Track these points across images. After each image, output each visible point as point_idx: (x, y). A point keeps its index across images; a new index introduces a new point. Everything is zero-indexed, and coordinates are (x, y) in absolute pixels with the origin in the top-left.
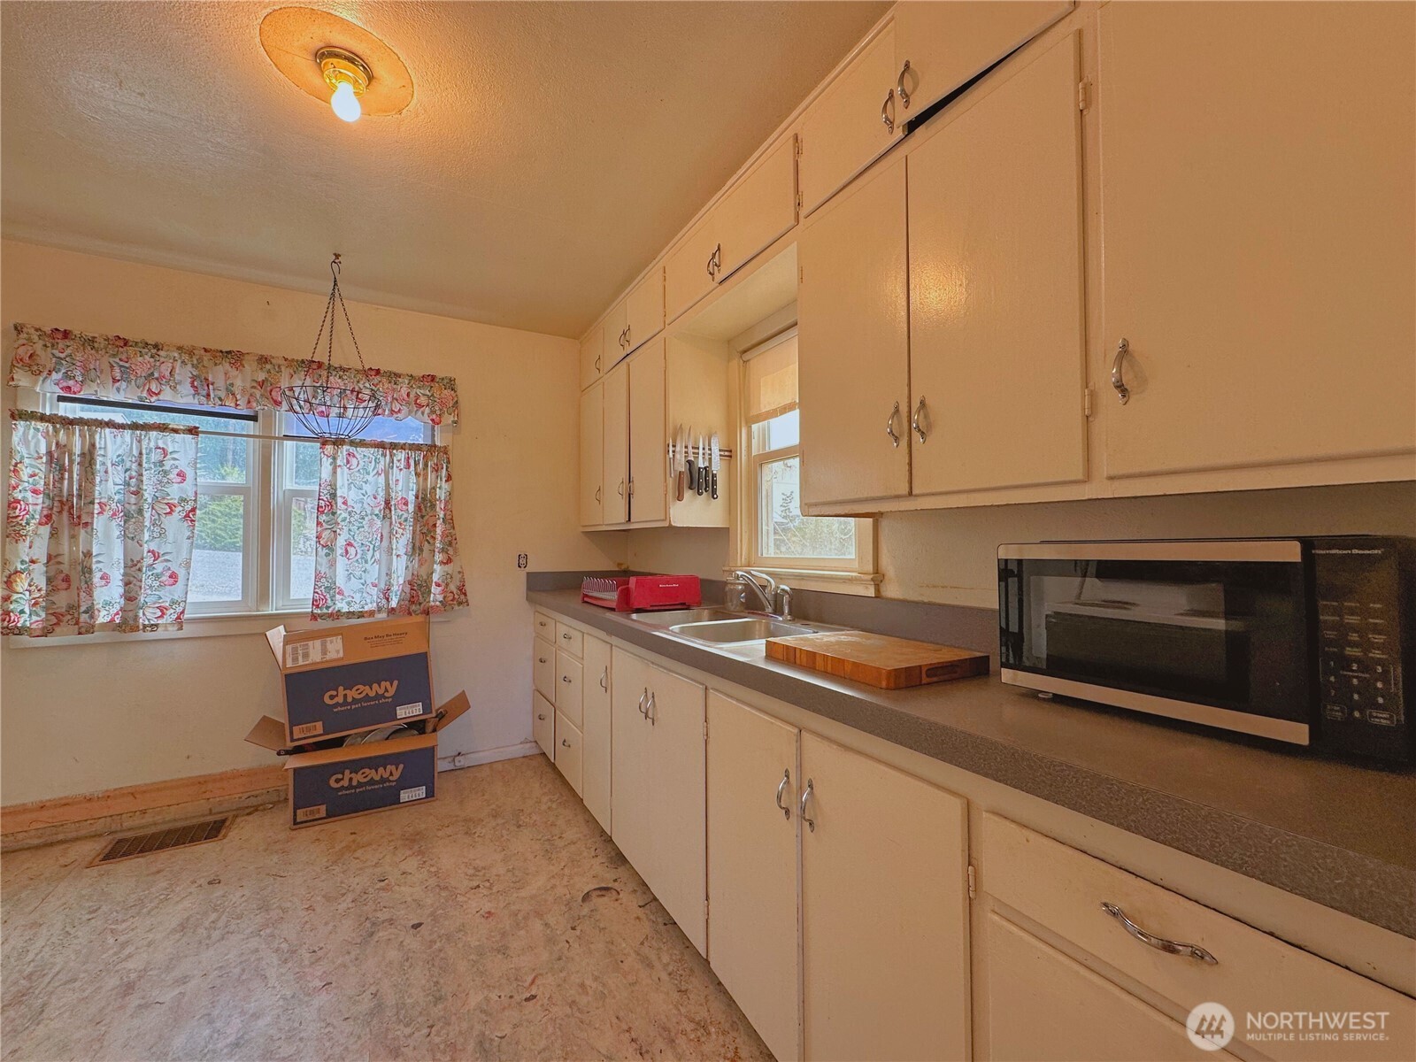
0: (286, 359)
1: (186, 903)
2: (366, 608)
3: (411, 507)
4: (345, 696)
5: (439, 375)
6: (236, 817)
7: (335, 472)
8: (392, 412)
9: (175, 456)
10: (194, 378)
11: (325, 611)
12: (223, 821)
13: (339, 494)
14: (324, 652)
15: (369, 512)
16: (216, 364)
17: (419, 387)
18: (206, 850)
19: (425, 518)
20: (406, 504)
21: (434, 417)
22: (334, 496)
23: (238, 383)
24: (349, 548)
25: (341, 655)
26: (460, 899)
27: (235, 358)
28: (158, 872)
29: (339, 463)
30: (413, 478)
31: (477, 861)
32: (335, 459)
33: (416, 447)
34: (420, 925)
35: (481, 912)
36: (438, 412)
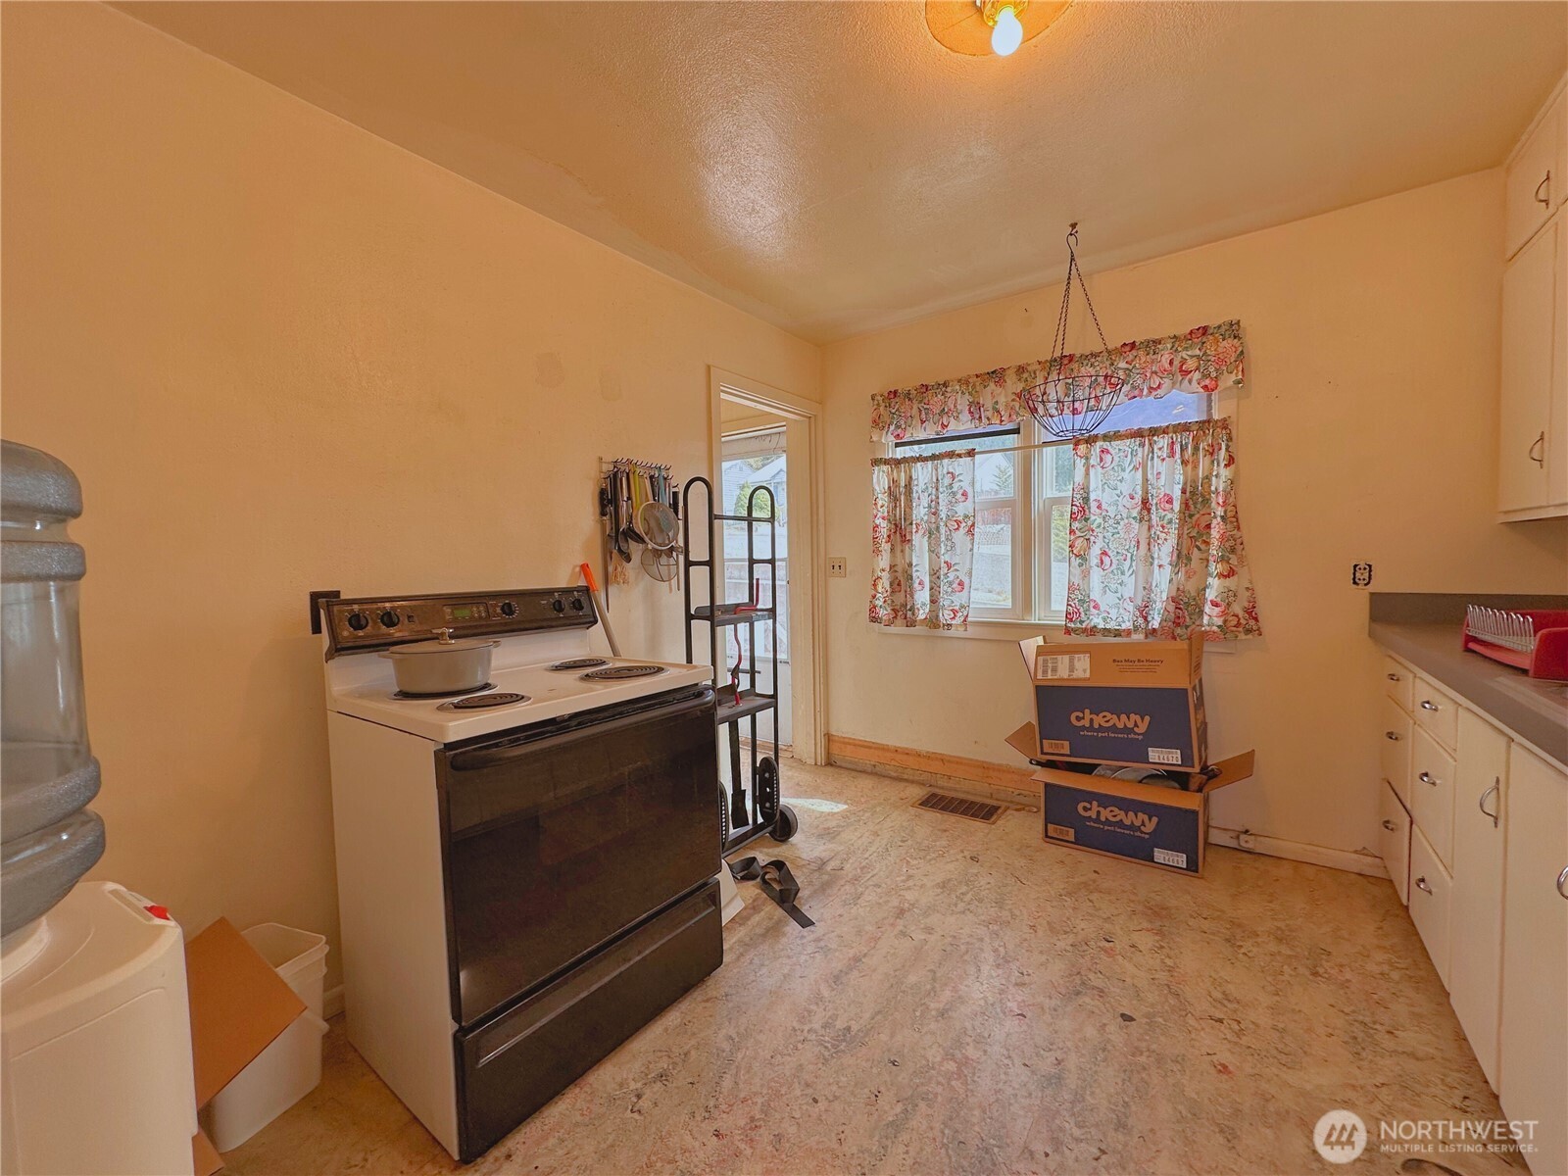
0: (1040, 363)
1: (951, 866)
2: (1124, 627)
3: (1177, 506)
4: (1092, 720)
5: (1213, 323)
6: (1008, 808)
7: (1087, 474)
8: (1151, 389)
9: (960, 478)
10: (971, 404)
11: (1079, 625)
12: (995, 809)
13: (1092, 497)
14: (1072, 669)
15: (1124, 516)
16: (985, 387)
17: (1186, 349)
18: (978, 825)
19: (1194, 518)
20: (1170, 501)
21: (1207, 382)
22: (1086, 499)
23: (1002, 400)
24: (1104, 557)
25: (1088, 675)
26: (1191, 1021)
27: (997, 376)
28: (945, 831)
29: (1092, 462)
30: (1179, 467)
31: (1230, 986)
32: (1087, 459)
33: (1185, 428)
34: (1130, 1019)
35: (1215, 1058)
36: (1214, 375)
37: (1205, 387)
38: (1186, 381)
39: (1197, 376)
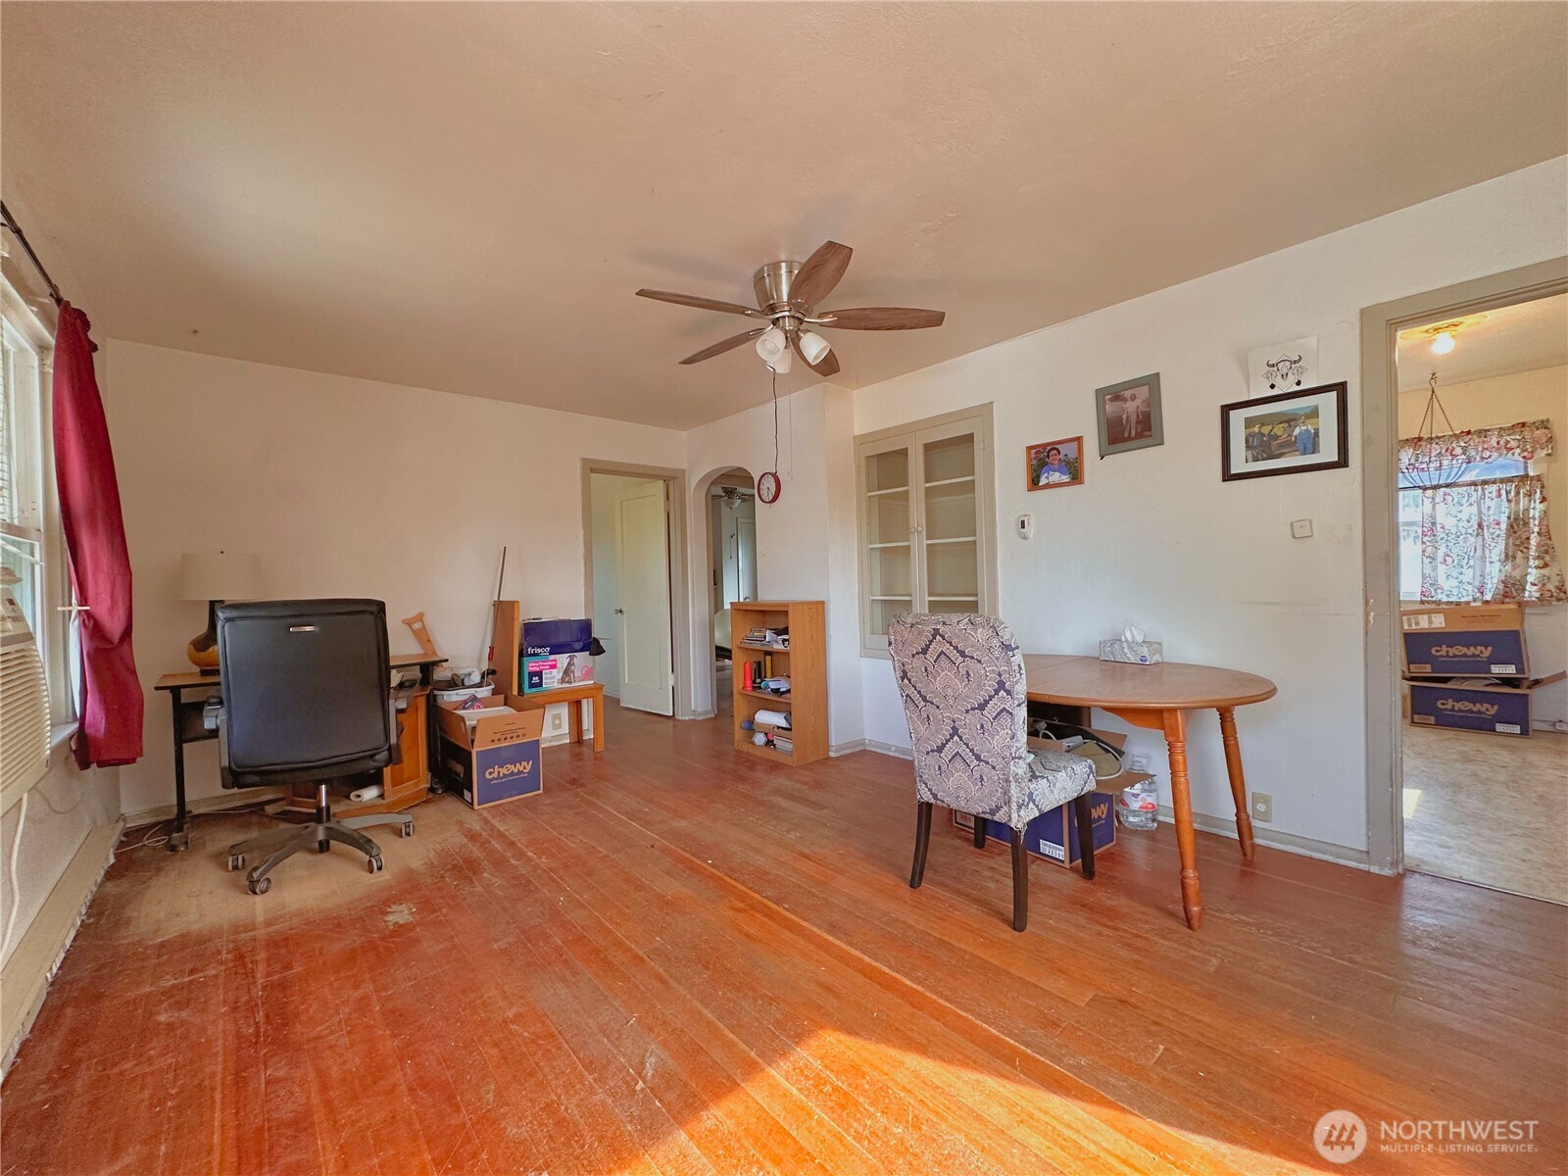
3: (1504, 526)
4: (1448, 652)
7: (1434, 508)
8: (1483, 458)
11: (1430, 599)
13: (1437, 522)
14: (1430, 622)
15: (1463, 532)
19: (1519, 533)
20: (1498, 524)
22: (1434, 524)
24: (1447, 558)
25: (1444, 625)
29: (1436, 501)
32: (1433, 499)
37: (1524, 457)
38: (1510, 454)
39: (1518, 451)
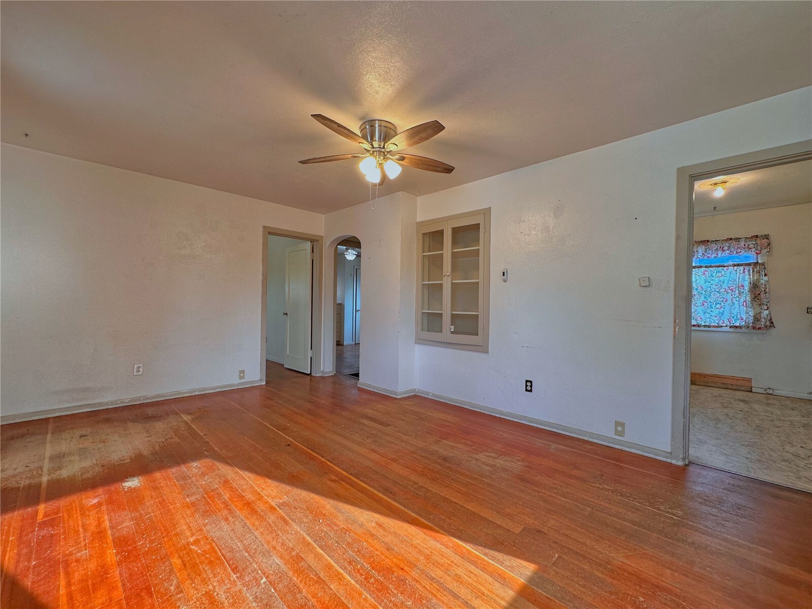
5: (760, 234)
17: (750, 241)
21: (757, 251)
30: (747, 277)
33: (749, 264)
36: (760, 249)
37: (757, 253)
38: (750, 251)
39: (754, 250)
